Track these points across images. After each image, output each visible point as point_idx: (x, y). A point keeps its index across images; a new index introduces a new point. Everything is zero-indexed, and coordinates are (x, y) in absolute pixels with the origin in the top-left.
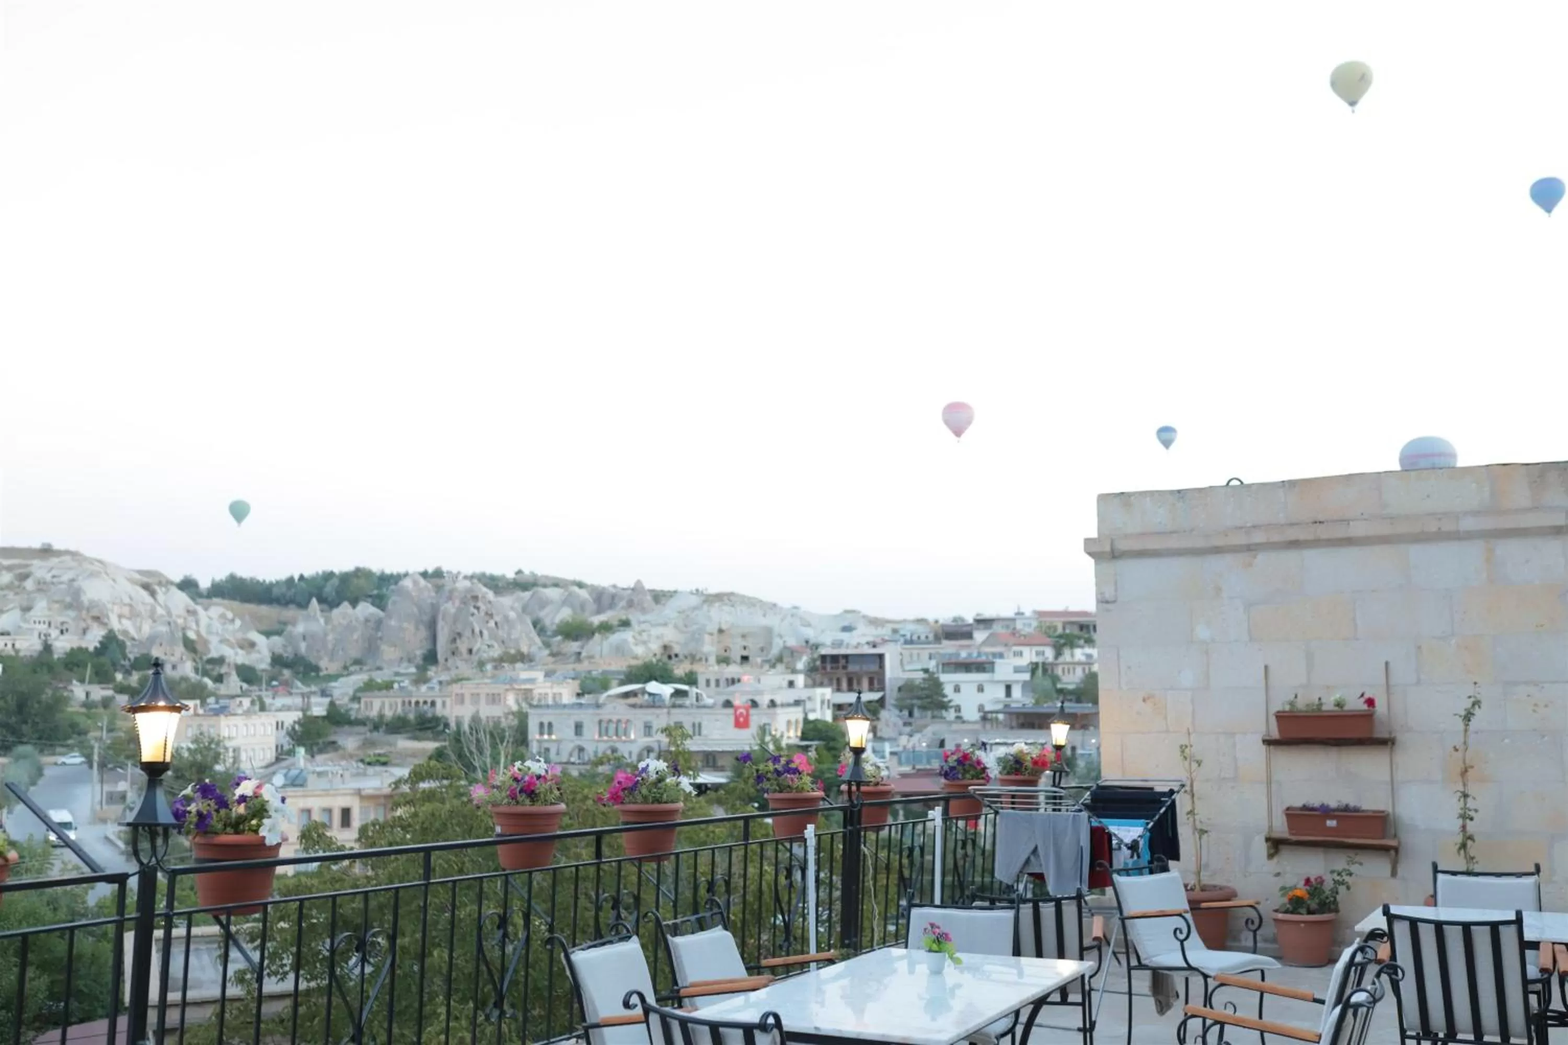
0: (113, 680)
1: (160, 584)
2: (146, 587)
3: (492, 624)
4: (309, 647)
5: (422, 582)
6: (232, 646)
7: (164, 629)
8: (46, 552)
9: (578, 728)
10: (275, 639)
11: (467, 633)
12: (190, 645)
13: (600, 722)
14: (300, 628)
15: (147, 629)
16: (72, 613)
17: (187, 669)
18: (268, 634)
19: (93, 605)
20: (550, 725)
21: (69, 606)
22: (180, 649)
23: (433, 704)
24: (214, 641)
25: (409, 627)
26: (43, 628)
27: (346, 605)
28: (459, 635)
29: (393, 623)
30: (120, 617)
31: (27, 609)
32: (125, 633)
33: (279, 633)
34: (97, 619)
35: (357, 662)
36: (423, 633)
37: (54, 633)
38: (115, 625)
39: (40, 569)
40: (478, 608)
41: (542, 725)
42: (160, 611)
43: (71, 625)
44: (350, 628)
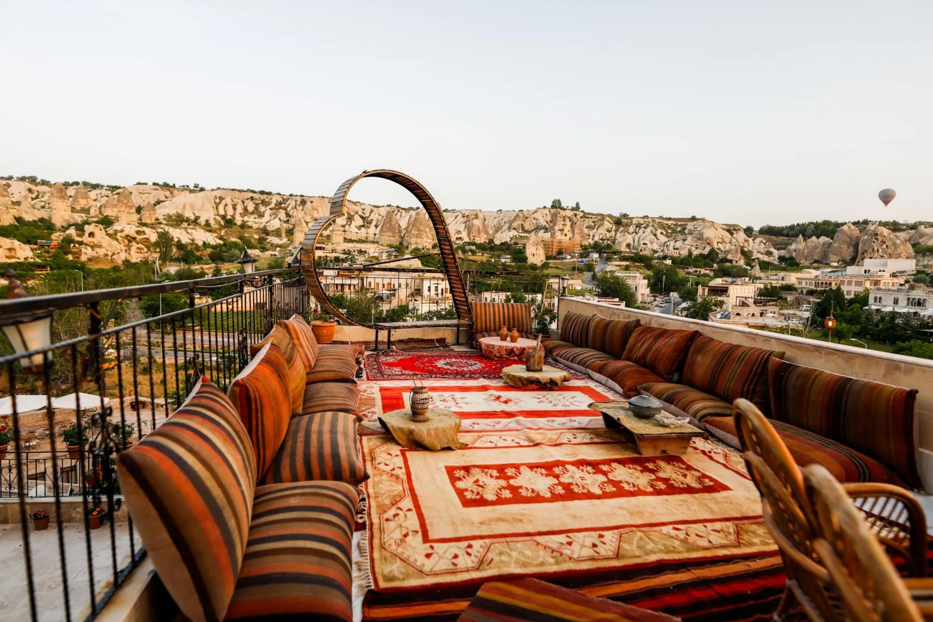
0: (713, 266)
1: (734, 230)
2: (729, 231)
3: (885, 246)
4: (797, 255)
5: (853, 227)
6: (762, 254)
7: (733, 247)
8: (693, 219)
9: (896, 302)
10: (782, 251)
11: (870, 250)
12: (743, 253)
13: (909, 299)
14: (793, 247)
15: (728, 247)
16: (700, 242)
17: (742, 263)
18: (778, 249)
19: (708, 238)
20: (880, 298)
21: (699, 239)
22: (739, 255)
23: (830, 284)
24: (755, 252)
25: (845, 247)
26: (689, 247)
27: (814, 238)
28: (866, 251)
29: (836, 245)
30: (718, 243)
31: (684, 240)
32: (719, 249)
33: (784, 249)
34: (709, 244)
35: (816, 261)
36: (851, 249)
37: (693, 249)
38: (716, 246)
39: (690, 226)
40: (877, 239)
41: (876, 298)
42: (734, 240)
43: (700, 246)
44: (815, 248)
